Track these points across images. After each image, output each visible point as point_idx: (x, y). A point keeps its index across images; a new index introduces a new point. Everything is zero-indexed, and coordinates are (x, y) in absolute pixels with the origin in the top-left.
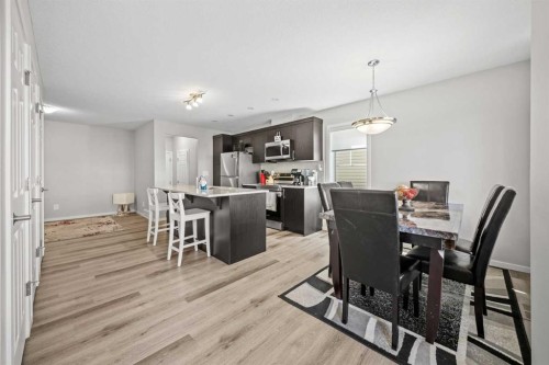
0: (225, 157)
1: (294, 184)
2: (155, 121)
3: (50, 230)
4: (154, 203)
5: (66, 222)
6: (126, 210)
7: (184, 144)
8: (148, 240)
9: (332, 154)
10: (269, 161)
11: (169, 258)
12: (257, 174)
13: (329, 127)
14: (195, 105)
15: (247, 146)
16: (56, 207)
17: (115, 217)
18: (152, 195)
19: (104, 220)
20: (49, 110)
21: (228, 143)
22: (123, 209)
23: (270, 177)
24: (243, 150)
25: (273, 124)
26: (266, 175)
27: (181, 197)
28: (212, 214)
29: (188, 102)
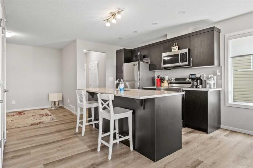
0: (126, 66)
1: (192, 87)
2: (77, 40)
3: (10, 118)
4: (81, 101)
5: (20, 113)
6: (56, 105)
7: (95, 57)
8: (77, 131)
9: (230, 60)
10: (165, 68)
11: (99, 150)
12: (153, 79)
13: (227, 35)
14: (114, 21)
15: (144, 57)
16: (14, 102)
17: (50, 110)
18: (81, 95)
19: (43, 112)
20: (9, 34)
21: (129, 56)
22: (55, 104)
23: (166, 82)
24: (141, 60)
25: (169, 37)
26: (162, 80)
27: (111, 98)
28: (134, 113)
29: (107, 20)
